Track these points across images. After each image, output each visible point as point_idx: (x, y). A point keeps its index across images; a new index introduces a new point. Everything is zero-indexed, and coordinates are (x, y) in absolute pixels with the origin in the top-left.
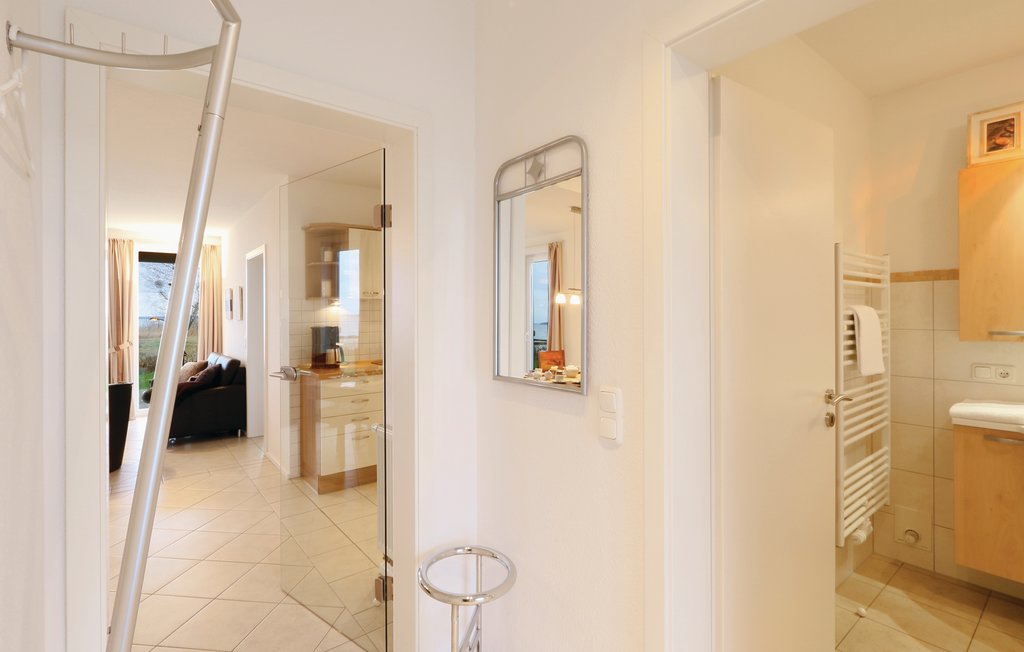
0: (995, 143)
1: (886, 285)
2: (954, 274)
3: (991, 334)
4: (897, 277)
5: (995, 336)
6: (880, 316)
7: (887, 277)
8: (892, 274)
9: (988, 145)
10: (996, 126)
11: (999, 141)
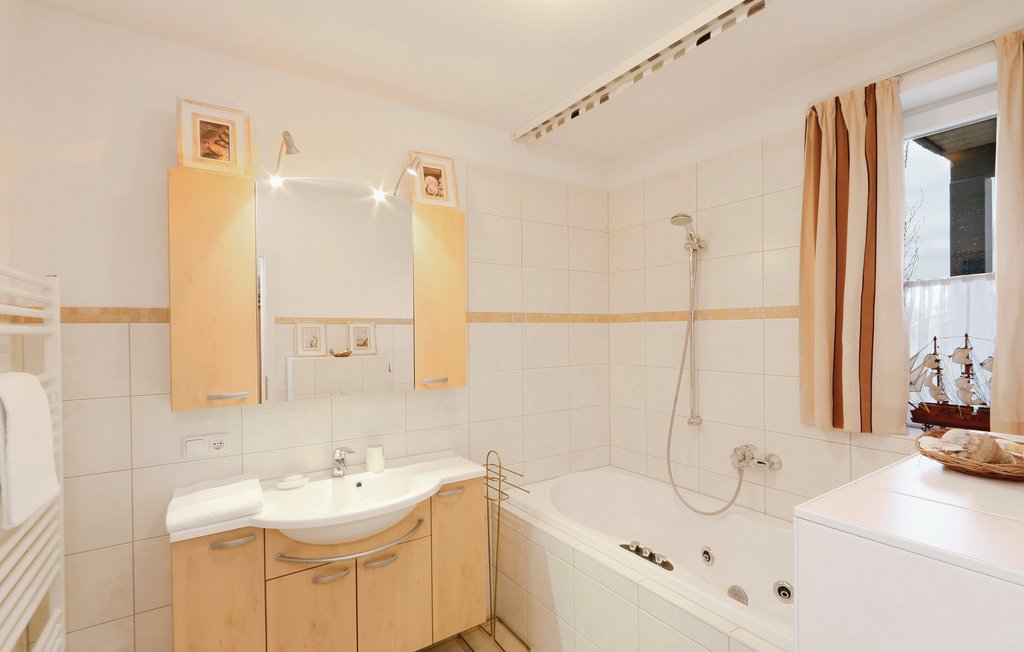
0: (209, 148)
1: (55, 326)
2: (162, 316)
3: (211, 398)
4: (71, 315)
5: (214, 401)
6: (45, 384)
7: (57, 315)
8: (63, 310)
9: (202, 148)
10: (210, 128)
11: (215, 148)
